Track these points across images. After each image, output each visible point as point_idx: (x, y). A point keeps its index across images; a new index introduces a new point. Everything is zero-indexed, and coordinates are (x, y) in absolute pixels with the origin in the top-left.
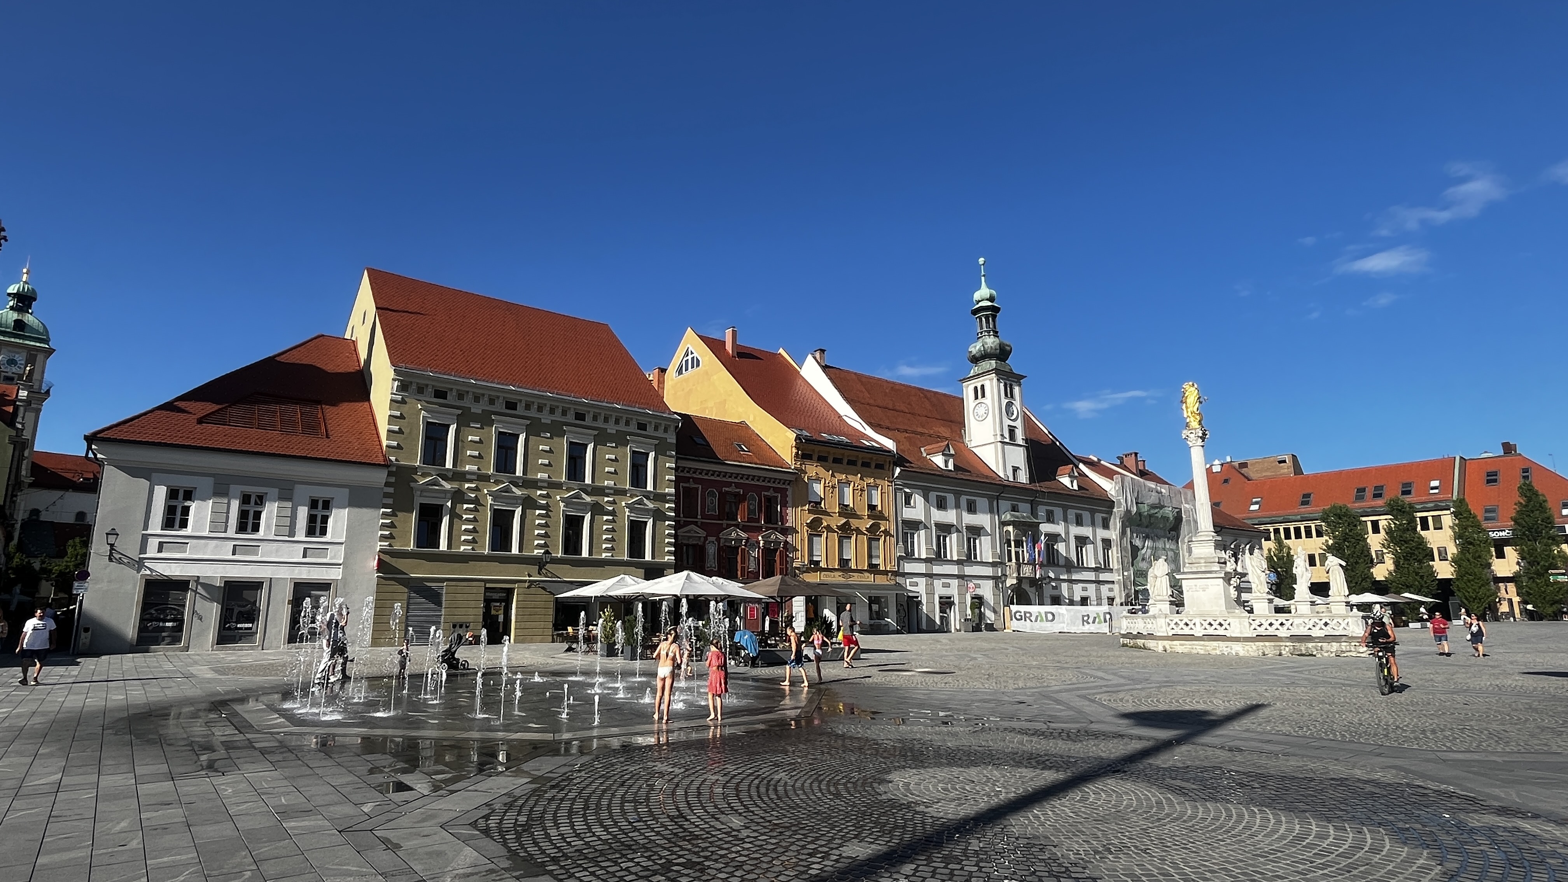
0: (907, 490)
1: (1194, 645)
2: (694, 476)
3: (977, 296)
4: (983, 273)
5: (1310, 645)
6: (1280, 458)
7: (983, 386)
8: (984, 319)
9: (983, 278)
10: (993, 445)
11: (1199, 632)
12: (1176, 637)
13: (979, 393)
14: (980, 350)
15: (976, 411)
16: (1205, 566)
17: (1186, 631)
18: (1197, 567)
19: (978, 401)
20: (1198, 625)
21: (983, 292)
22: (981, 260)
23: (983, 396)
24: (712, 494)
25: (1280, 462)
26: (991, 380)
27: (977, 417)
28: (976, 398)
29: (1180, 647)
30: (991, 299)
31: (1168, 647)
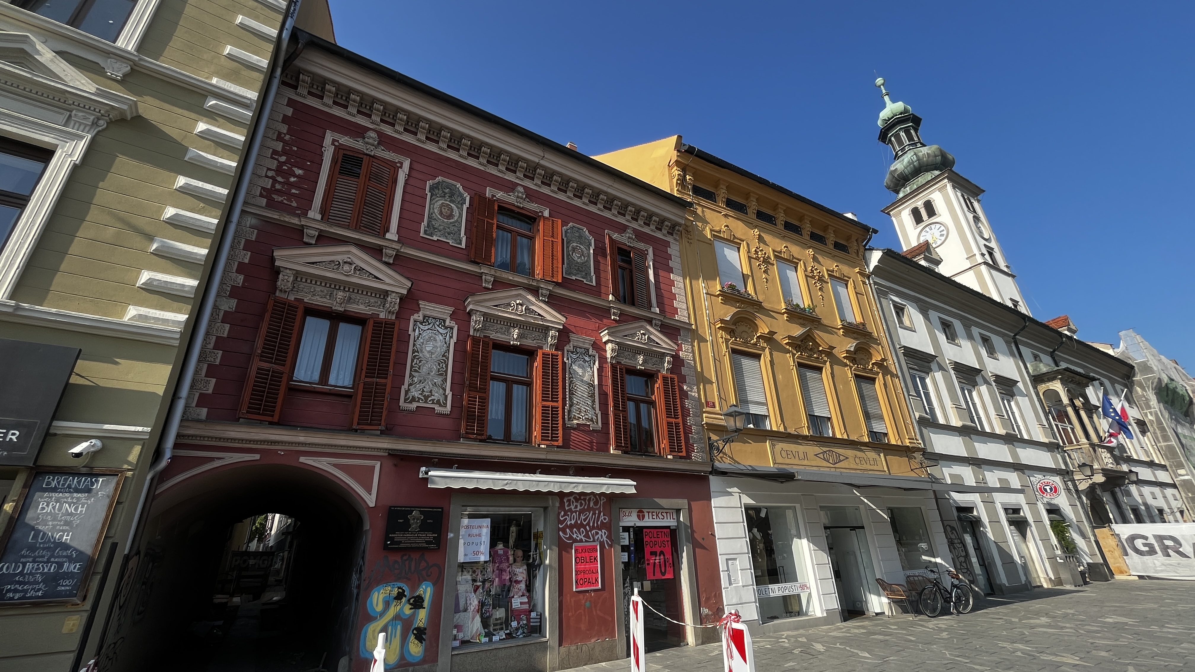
0: (895, 298)
4: (884, 91)
7: (928, 204)
8: (902, 134)
9: (886, 97)
10: (971, 272)
13: (924, 214)
14: (911, 165)
15: (922, 238)
19: (922, 225)
21: (890, 109)
22: (879, 81)
23: (932, 214)
24: (446, 192)
26: (942, 189)
28: (919, 221)
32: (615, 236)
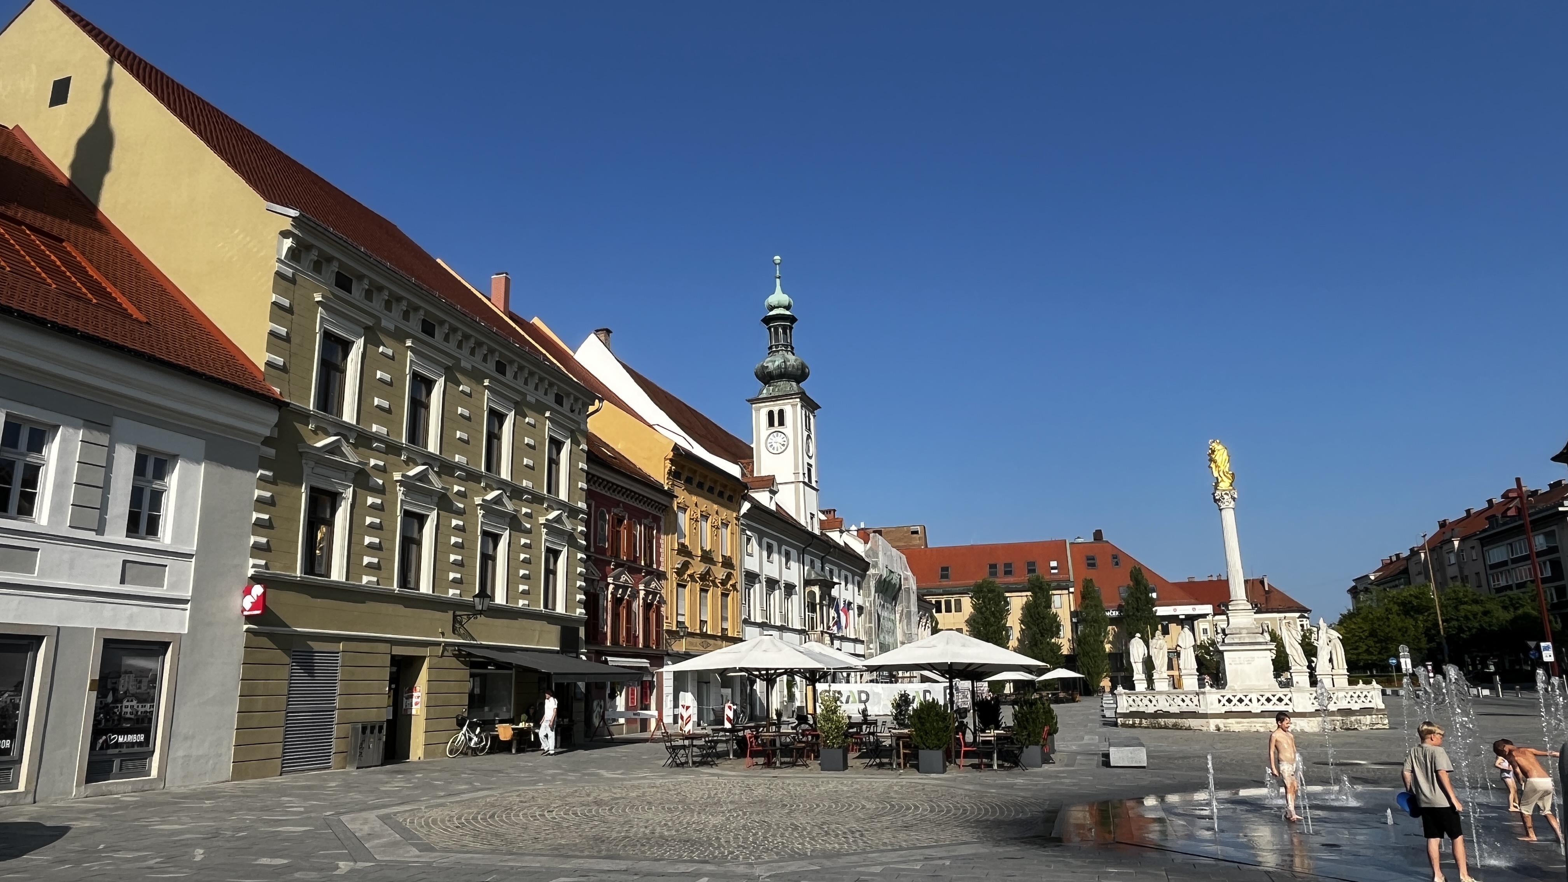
0: (748, 533)
1: (1251, 722)
3: (773, 299)
4: (778, 274)
5: (1353, 718)
6: (913, 529)
7: (781, 412)
8: (780, 330)
9: (778, 281)
10: (793, 485)
11: (1257, 708)
12: (1229, 715)
13: (776, 420)
14: (779, 367)
15: (769, 441)
16: (1249, 637)
17: (1241, 708)
18: (1240, 638)
19: (773, 429)
20: (1254, 700)
21: (779, 297)
22: (777, 258)
23: (781, 423)
24: (603, 516)
25: (913, 533)
26: (794, 406)
27: (771, 449)
28: (771, 424)
29: (1236, 725)
30: (788, 308)
31: (1221, 726)
32: (646, 522)
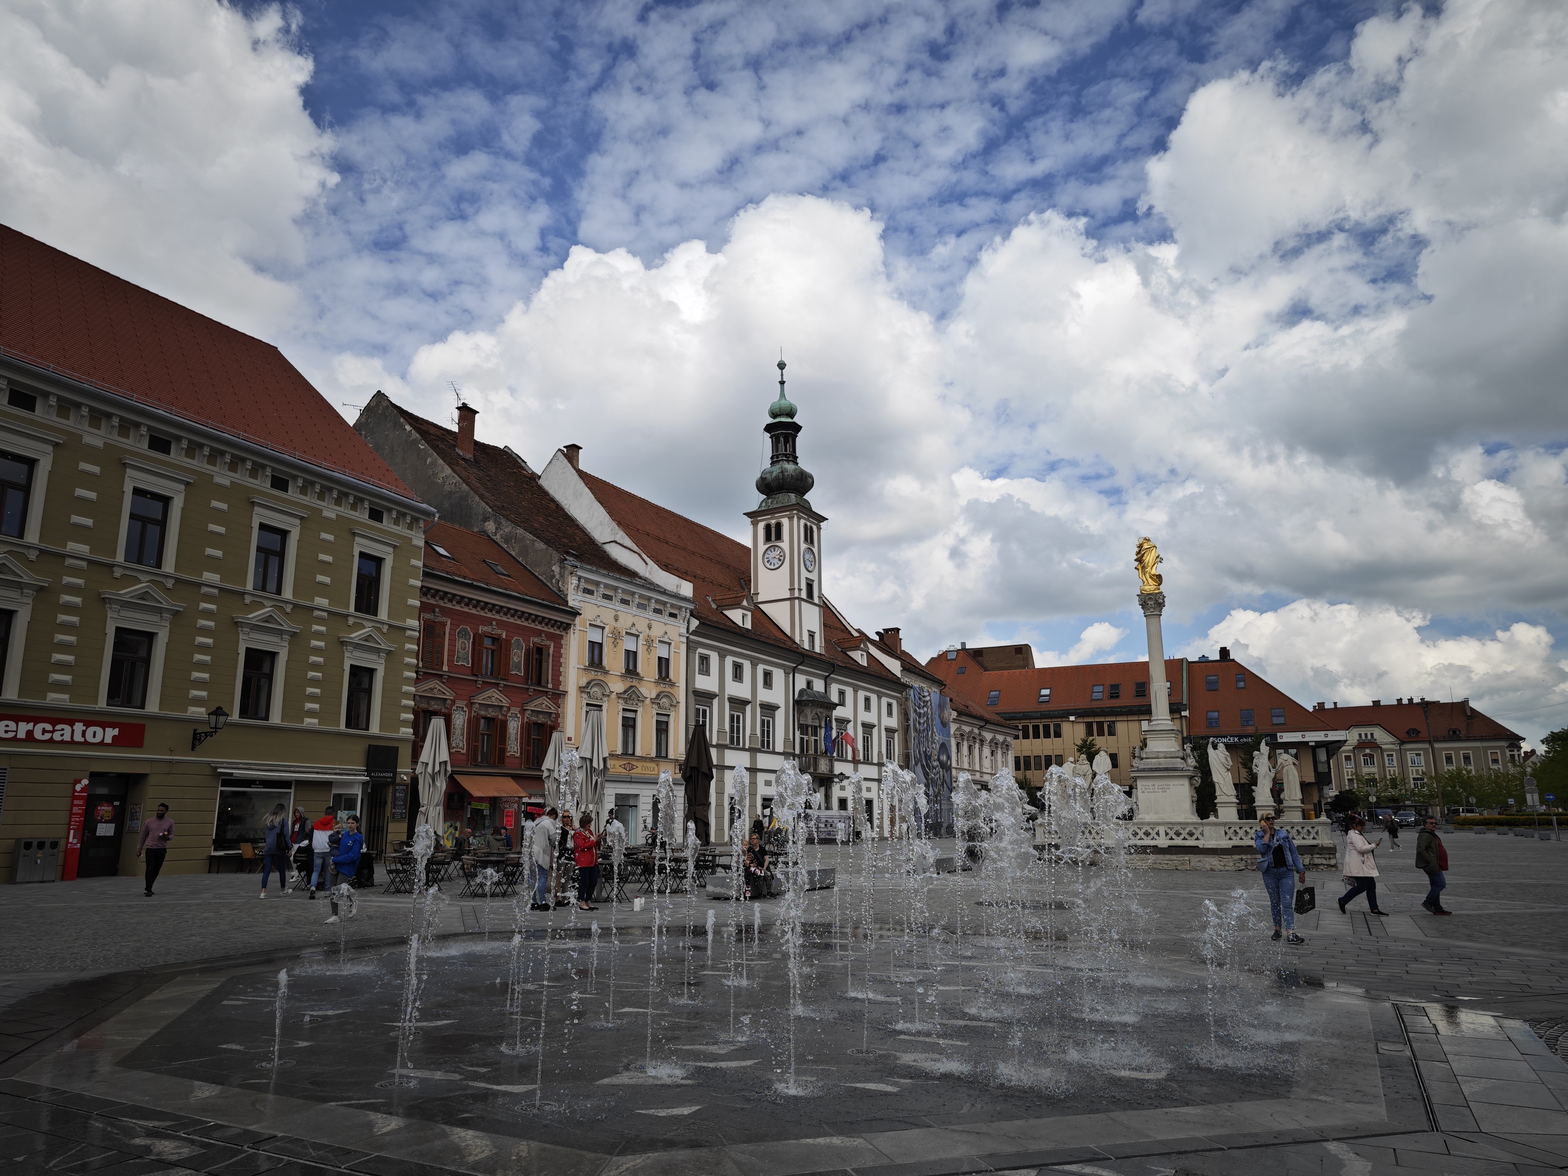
0: (703, 651)
2: (441, 603)
7: (779, 526)
8: (782, 439)
10: (788, 602)
11: (1164, 843)
13: (774, 533)
15: (766, 556)
16: (1166, 762)
17: (1147, 841)
18: (1156, 763)
19: (770, 544)
23: (779, 537)
24: (464, 634)
26: (791, 518)
27: (768, 565)
28: (768, 538)
32: (536, 640)
